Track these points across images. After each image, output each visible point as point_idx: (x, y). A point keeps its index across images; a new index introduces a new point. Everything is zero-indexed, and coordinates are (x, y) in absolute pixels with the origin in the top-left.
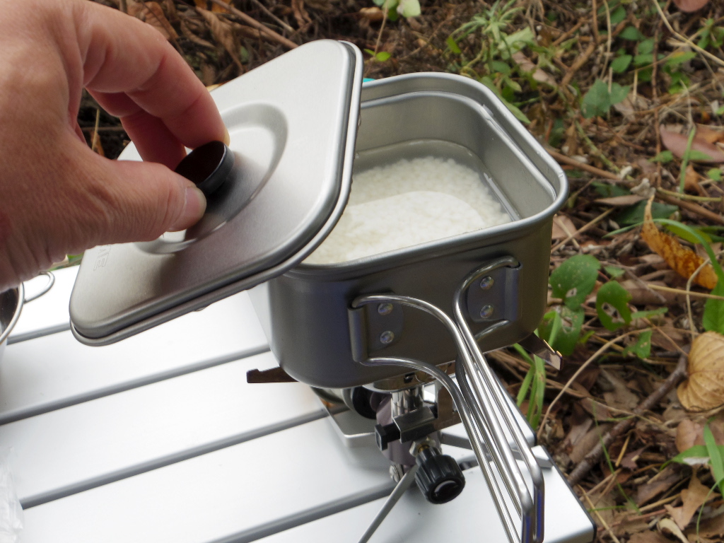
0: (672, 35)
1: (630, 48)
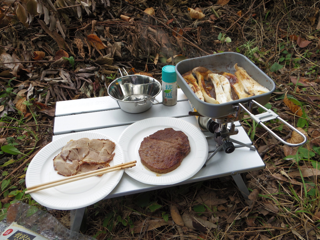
0: (297, 53)
1: (285, 56)
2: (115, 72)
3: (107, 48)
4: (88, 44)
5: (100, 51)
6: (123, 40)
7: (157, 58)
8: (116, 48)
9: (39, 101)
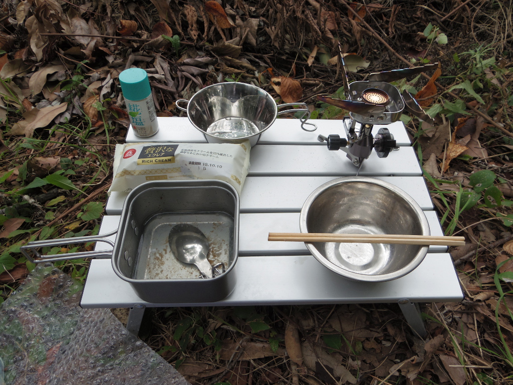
2: (240, 71)
3: (234, 28)
4: (204, 17)
5: (223, 30)
6: (263, 16)
7: (314, 54)
8: (248, 29)
9: (117, 104)
